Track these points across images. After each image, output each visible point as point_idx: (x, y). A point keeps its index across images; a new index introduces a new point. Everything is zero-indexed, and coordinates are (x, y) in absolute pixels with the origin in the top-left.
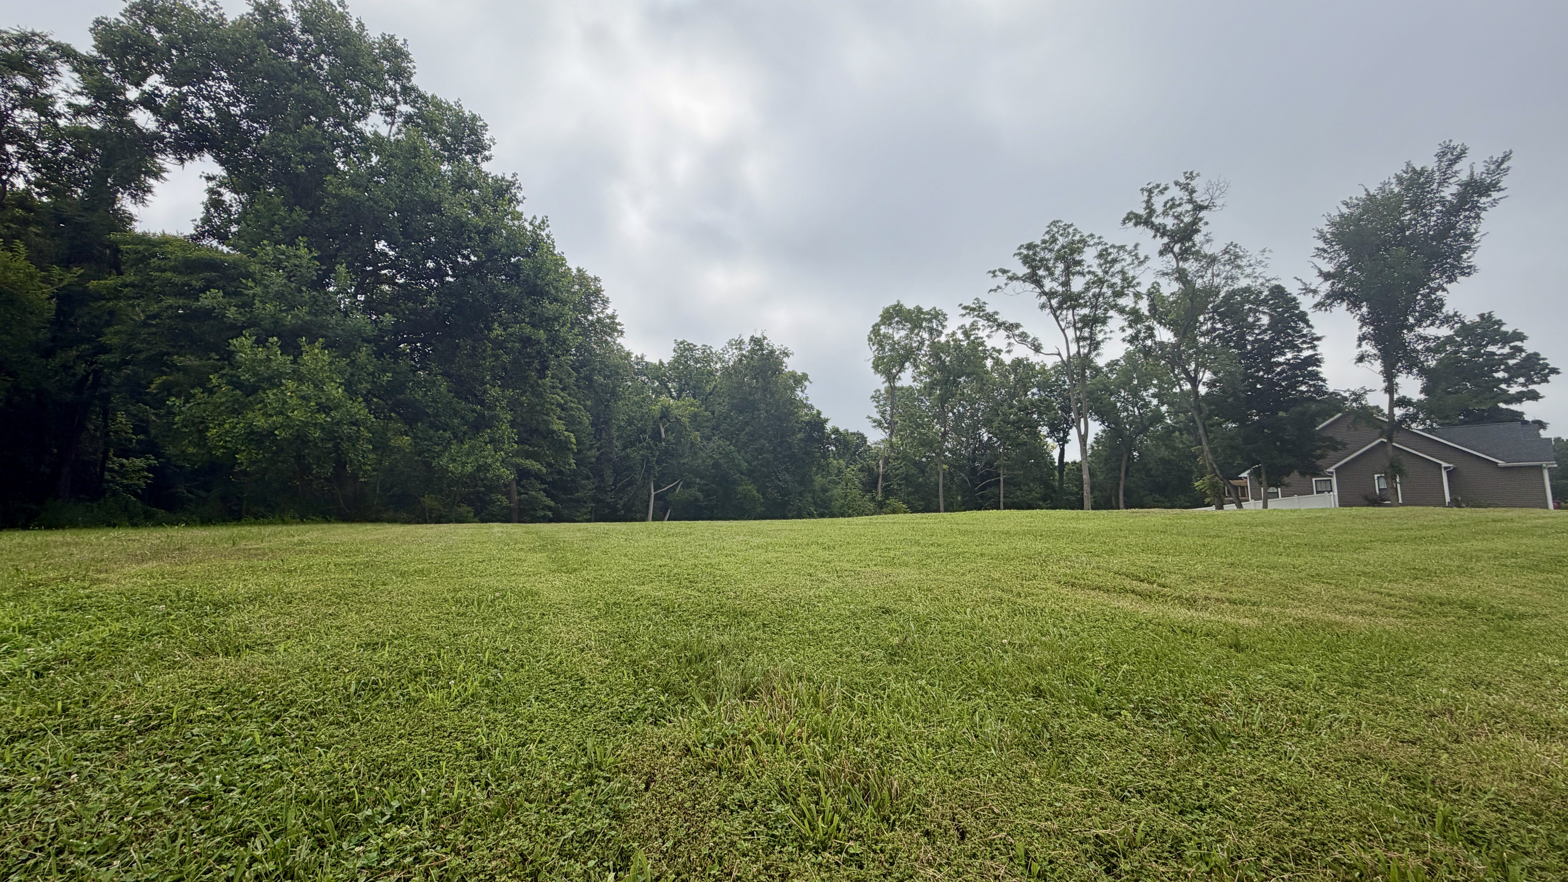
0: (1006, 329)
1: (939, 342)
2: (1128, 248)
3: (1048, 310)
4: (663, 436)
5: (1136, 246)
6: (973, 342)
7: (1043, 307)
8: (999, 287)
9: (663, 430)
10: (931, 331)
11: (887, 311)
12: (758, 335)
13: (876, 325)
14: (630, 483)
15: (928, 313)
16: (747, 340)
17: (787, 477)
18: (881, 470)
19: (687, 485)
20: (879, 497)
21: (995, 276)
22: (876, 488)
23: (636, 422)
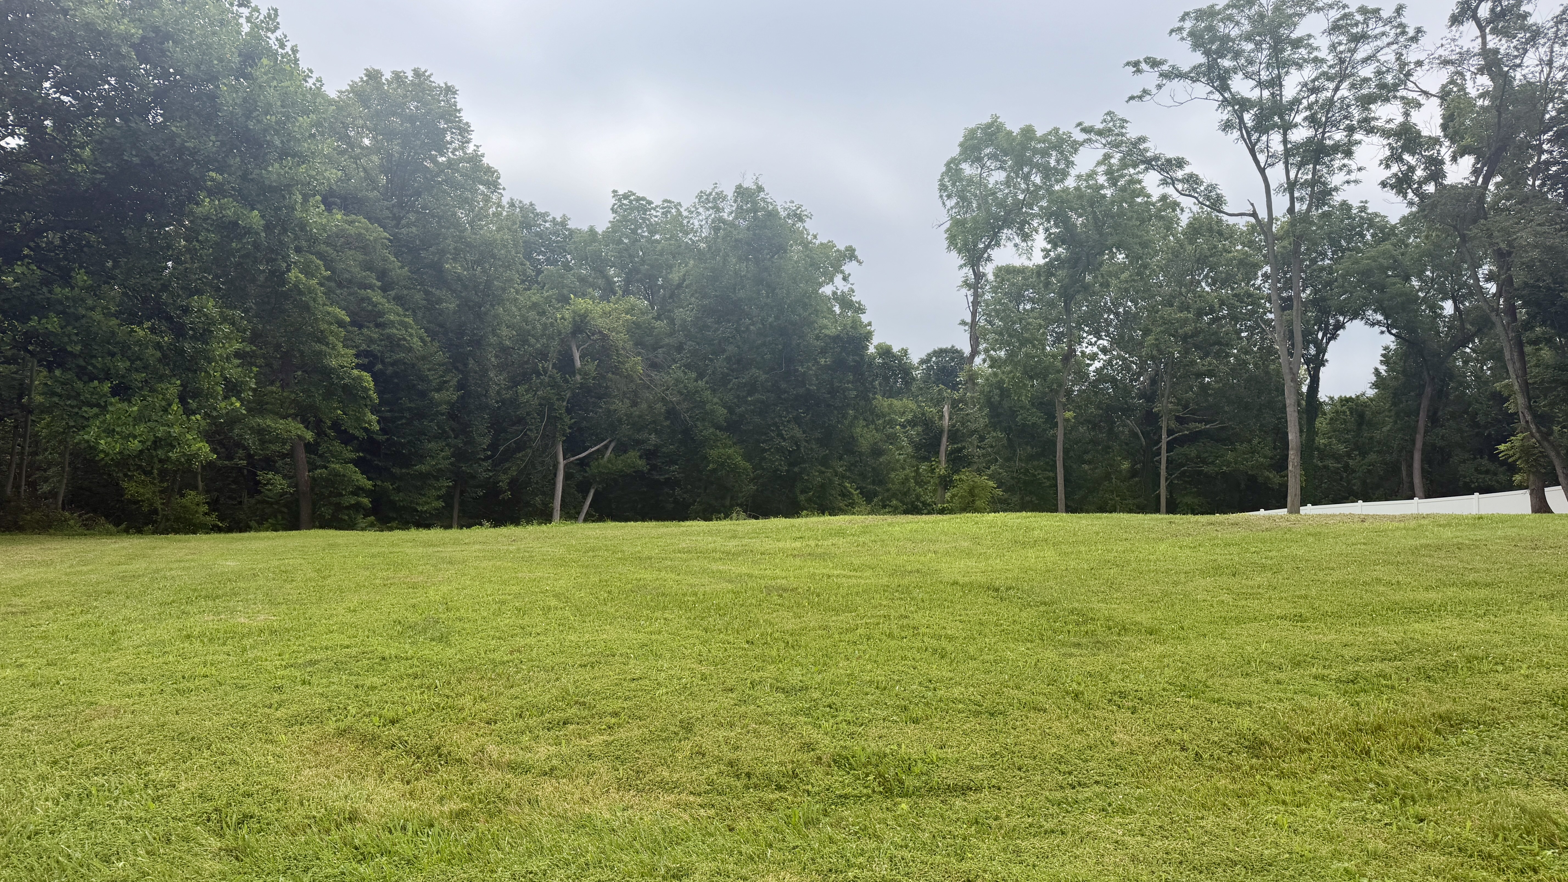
0: (1161, 169)
1: (1066, 190)
2: (1384, 14)
3: (1236, 134)
4: (578, 364)
5: (1399, 10)
6: (1123, 189)
7: (1227, 126)
8: (1145, 92)
9: (577, 355)
10: (1047, 172)
11: (971, 134)
12: (749, 184)
13: (953, 160)
14: (521, 446)
15: (1043, 140)
16: (730, 193)
17: (798, 433)
18: (946, 422)
19: (621, 449)
20: (942, 468)
21: (1139, 71)
22: (937, 453)
23: (533, 341)
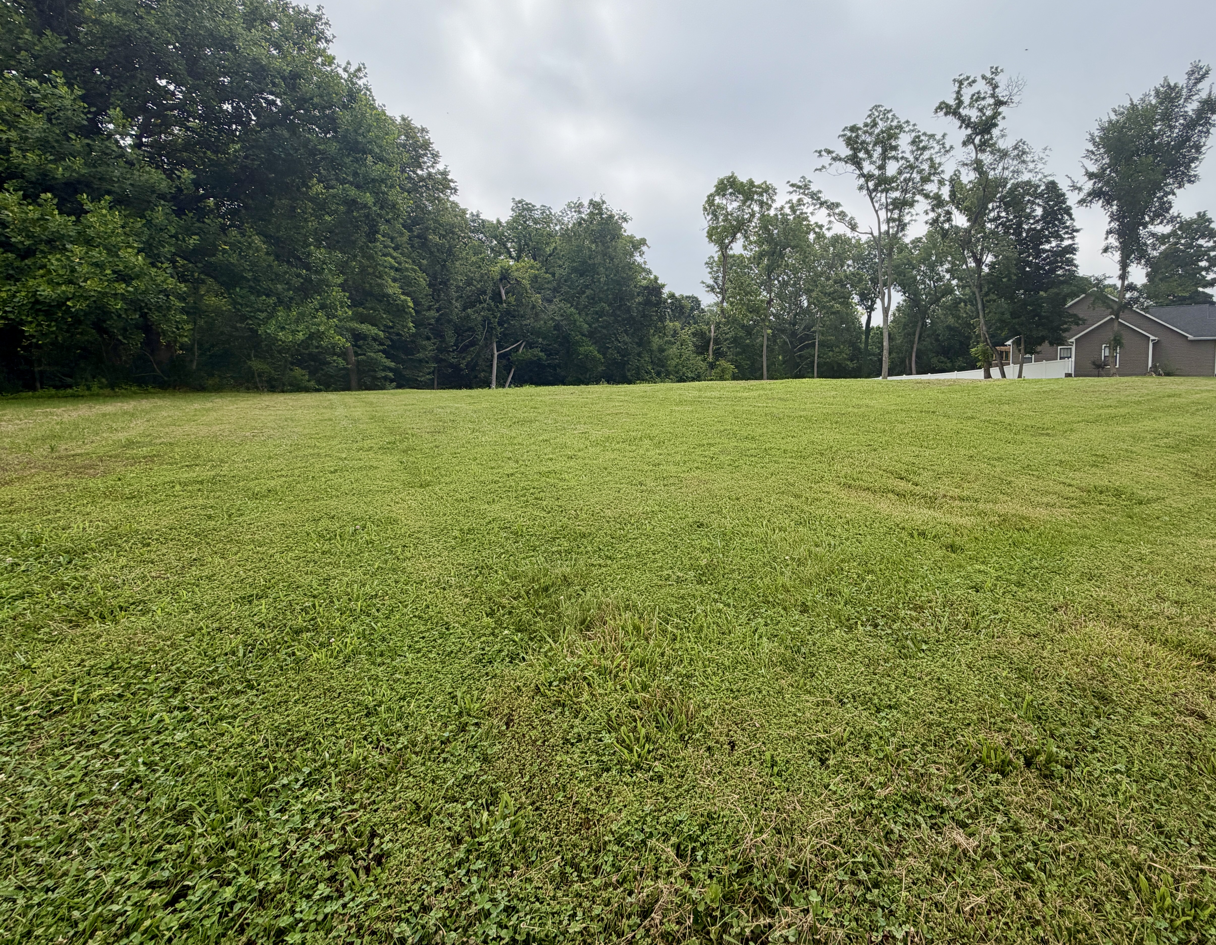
0: (828, 207)
1: (768, 215)
2: (938, 137)
3: (865, 192)
4: (504, 297)
5: (944, 136)
6: (799, 217)
7: (861, 188)
8: (823, 167)
9: (503, 292)
10: (761, 204)
11: (721, 182)
12: (597, 199)
13: (711, 195)
14: (473, 344)
15: (759, 187)
16: (586, 203)
17: (626, 339)
18: (712, 334)
19: (530, 345)
20: (710, 359)
21: (820, 155)
22: (708, 350)
23: (475, 283)
